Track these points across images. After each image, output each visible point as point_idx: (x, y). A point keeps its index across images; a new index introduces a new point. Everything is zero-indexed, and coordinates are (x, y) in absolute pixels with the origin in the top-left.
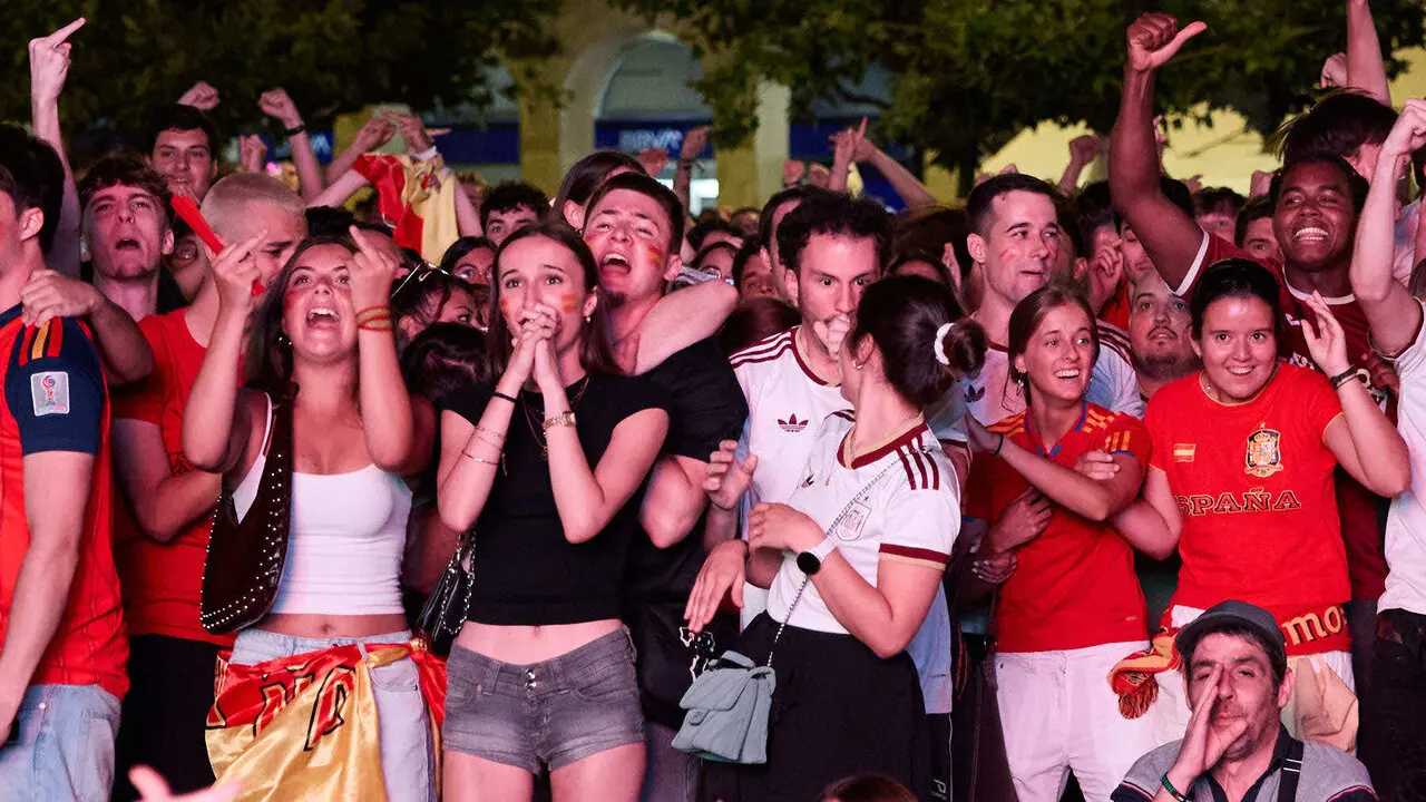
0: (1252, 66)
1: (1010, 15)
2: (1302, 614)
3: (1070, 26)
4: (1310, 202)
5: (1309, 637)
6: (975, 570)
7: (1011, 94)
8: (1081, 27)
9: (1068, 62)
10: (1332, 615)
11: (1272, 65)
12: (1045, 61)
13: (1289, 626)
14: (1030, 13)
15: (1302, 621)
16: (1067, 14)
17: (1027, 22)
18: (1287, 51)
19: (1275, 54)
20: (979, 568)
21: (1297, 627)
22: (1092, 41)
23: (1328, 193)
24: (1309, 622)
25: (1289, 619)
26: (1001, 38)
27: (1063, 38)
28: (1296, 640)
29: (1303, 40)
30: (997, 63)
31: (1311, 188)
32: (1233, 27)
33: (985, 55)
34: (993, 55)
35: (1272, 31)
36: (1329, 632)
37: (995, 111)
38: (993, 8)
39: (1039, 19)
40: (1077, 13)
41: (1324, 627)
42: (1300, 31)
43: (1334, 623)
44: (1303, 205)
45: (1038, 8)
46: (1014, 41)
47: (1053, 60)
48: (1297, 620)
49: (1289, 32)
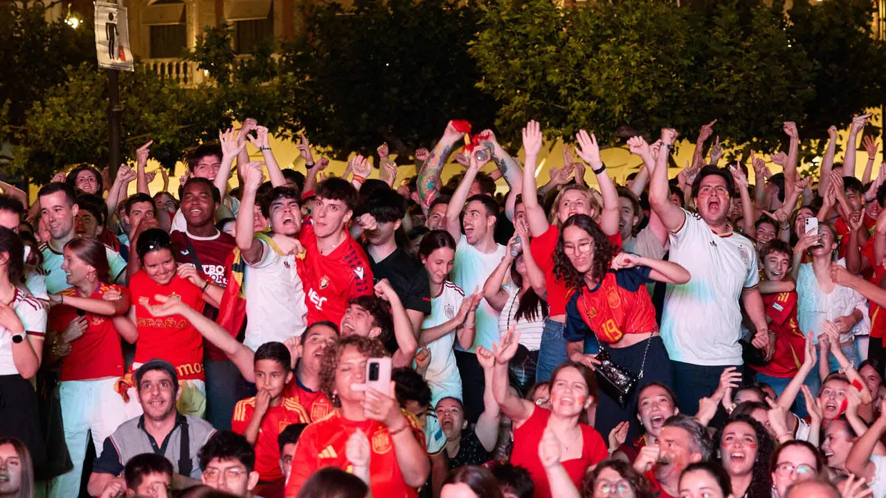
0: (162, 141)
1: (62, 121)
2: (185, 364)
3: (87, 126)
4: (196, 199)
5: (187, 373)
6: (54, 351)
7: (63, 154)
8: (92, 126)
9: (86, 140)
10: (197, 366)
11: (170, 141)
12: (76, 141)
13: (179, 369)
14: (70, 121)
15: (185, 367)
16: (85, 121)
17: (68, 125)
18: (177, 135)
19: (171, 136)
20: (55, 350)
21: (182, 369)
22: (96, 132)
23: (203, 195)
24: (188, 368)
25: (179, 366)
26: (59, 131)
27: (84, 131)
28: (181, 374)
29: (183, 130)
30: (57, 141)
31: (196, 193)
32: (155, 126)
33: (52, 138)
34: (55, 138)
35: (170, 127)
36: (196, 373)
37: (56, 161)
38: (55, 119)
39: (74, 123)
40: (89, 121)
41: (194, 370)
42: (182, 127)
43: (198, 368)
44: (193, 200)
45: (73, 119)
46: (63, 132)
47: (80, 140)
48: (182, 366)
49: (177, 128)
